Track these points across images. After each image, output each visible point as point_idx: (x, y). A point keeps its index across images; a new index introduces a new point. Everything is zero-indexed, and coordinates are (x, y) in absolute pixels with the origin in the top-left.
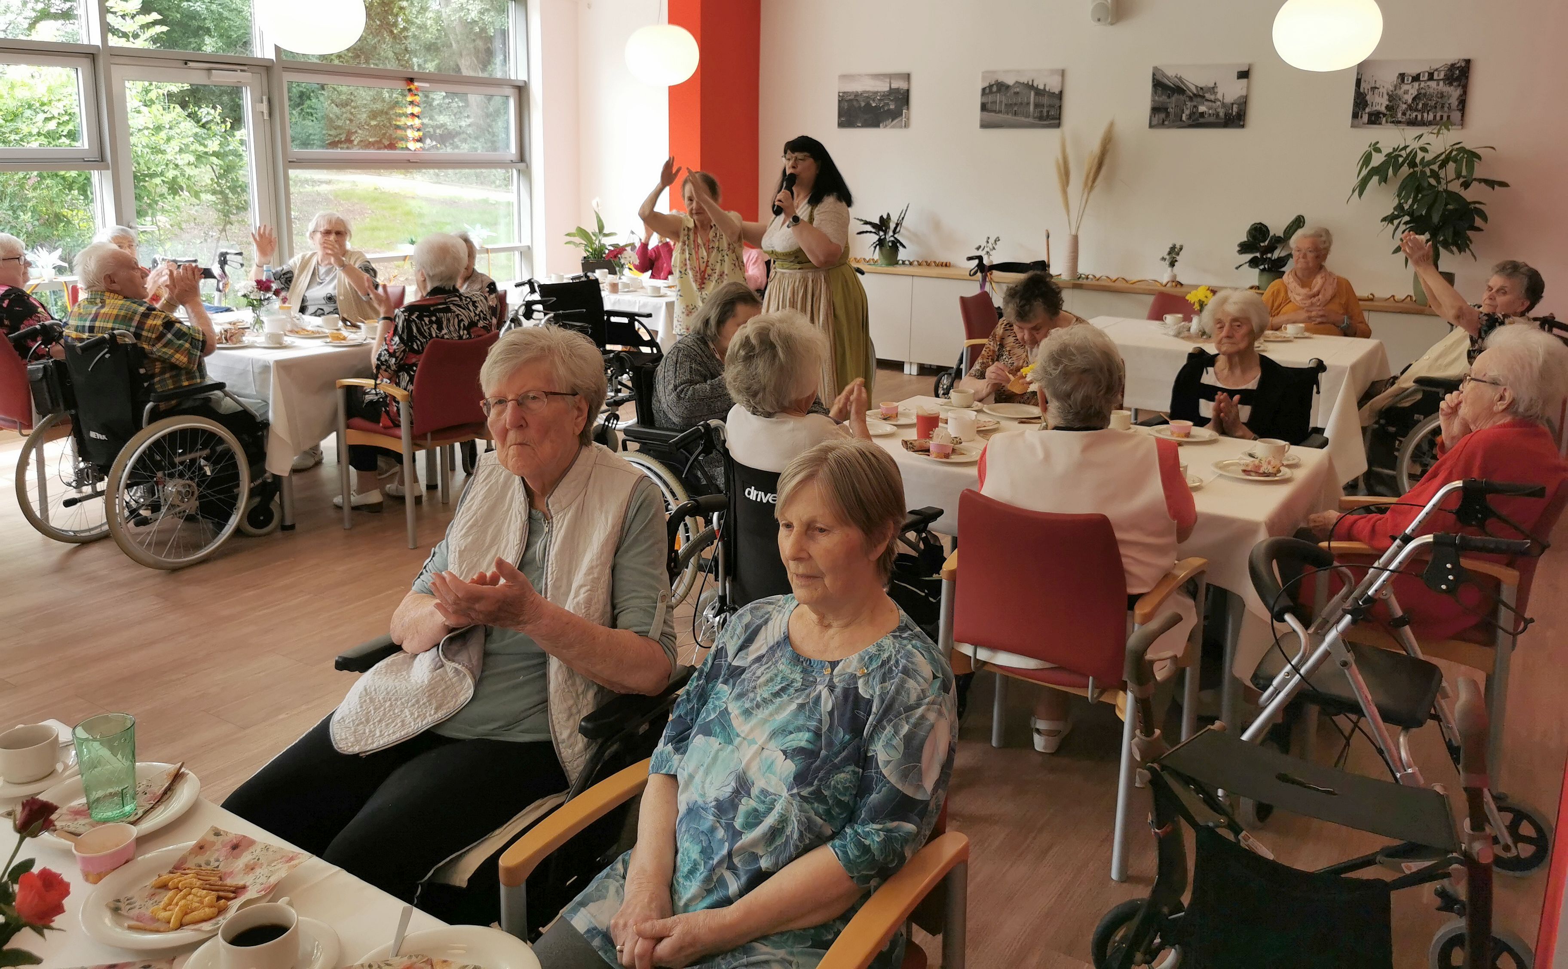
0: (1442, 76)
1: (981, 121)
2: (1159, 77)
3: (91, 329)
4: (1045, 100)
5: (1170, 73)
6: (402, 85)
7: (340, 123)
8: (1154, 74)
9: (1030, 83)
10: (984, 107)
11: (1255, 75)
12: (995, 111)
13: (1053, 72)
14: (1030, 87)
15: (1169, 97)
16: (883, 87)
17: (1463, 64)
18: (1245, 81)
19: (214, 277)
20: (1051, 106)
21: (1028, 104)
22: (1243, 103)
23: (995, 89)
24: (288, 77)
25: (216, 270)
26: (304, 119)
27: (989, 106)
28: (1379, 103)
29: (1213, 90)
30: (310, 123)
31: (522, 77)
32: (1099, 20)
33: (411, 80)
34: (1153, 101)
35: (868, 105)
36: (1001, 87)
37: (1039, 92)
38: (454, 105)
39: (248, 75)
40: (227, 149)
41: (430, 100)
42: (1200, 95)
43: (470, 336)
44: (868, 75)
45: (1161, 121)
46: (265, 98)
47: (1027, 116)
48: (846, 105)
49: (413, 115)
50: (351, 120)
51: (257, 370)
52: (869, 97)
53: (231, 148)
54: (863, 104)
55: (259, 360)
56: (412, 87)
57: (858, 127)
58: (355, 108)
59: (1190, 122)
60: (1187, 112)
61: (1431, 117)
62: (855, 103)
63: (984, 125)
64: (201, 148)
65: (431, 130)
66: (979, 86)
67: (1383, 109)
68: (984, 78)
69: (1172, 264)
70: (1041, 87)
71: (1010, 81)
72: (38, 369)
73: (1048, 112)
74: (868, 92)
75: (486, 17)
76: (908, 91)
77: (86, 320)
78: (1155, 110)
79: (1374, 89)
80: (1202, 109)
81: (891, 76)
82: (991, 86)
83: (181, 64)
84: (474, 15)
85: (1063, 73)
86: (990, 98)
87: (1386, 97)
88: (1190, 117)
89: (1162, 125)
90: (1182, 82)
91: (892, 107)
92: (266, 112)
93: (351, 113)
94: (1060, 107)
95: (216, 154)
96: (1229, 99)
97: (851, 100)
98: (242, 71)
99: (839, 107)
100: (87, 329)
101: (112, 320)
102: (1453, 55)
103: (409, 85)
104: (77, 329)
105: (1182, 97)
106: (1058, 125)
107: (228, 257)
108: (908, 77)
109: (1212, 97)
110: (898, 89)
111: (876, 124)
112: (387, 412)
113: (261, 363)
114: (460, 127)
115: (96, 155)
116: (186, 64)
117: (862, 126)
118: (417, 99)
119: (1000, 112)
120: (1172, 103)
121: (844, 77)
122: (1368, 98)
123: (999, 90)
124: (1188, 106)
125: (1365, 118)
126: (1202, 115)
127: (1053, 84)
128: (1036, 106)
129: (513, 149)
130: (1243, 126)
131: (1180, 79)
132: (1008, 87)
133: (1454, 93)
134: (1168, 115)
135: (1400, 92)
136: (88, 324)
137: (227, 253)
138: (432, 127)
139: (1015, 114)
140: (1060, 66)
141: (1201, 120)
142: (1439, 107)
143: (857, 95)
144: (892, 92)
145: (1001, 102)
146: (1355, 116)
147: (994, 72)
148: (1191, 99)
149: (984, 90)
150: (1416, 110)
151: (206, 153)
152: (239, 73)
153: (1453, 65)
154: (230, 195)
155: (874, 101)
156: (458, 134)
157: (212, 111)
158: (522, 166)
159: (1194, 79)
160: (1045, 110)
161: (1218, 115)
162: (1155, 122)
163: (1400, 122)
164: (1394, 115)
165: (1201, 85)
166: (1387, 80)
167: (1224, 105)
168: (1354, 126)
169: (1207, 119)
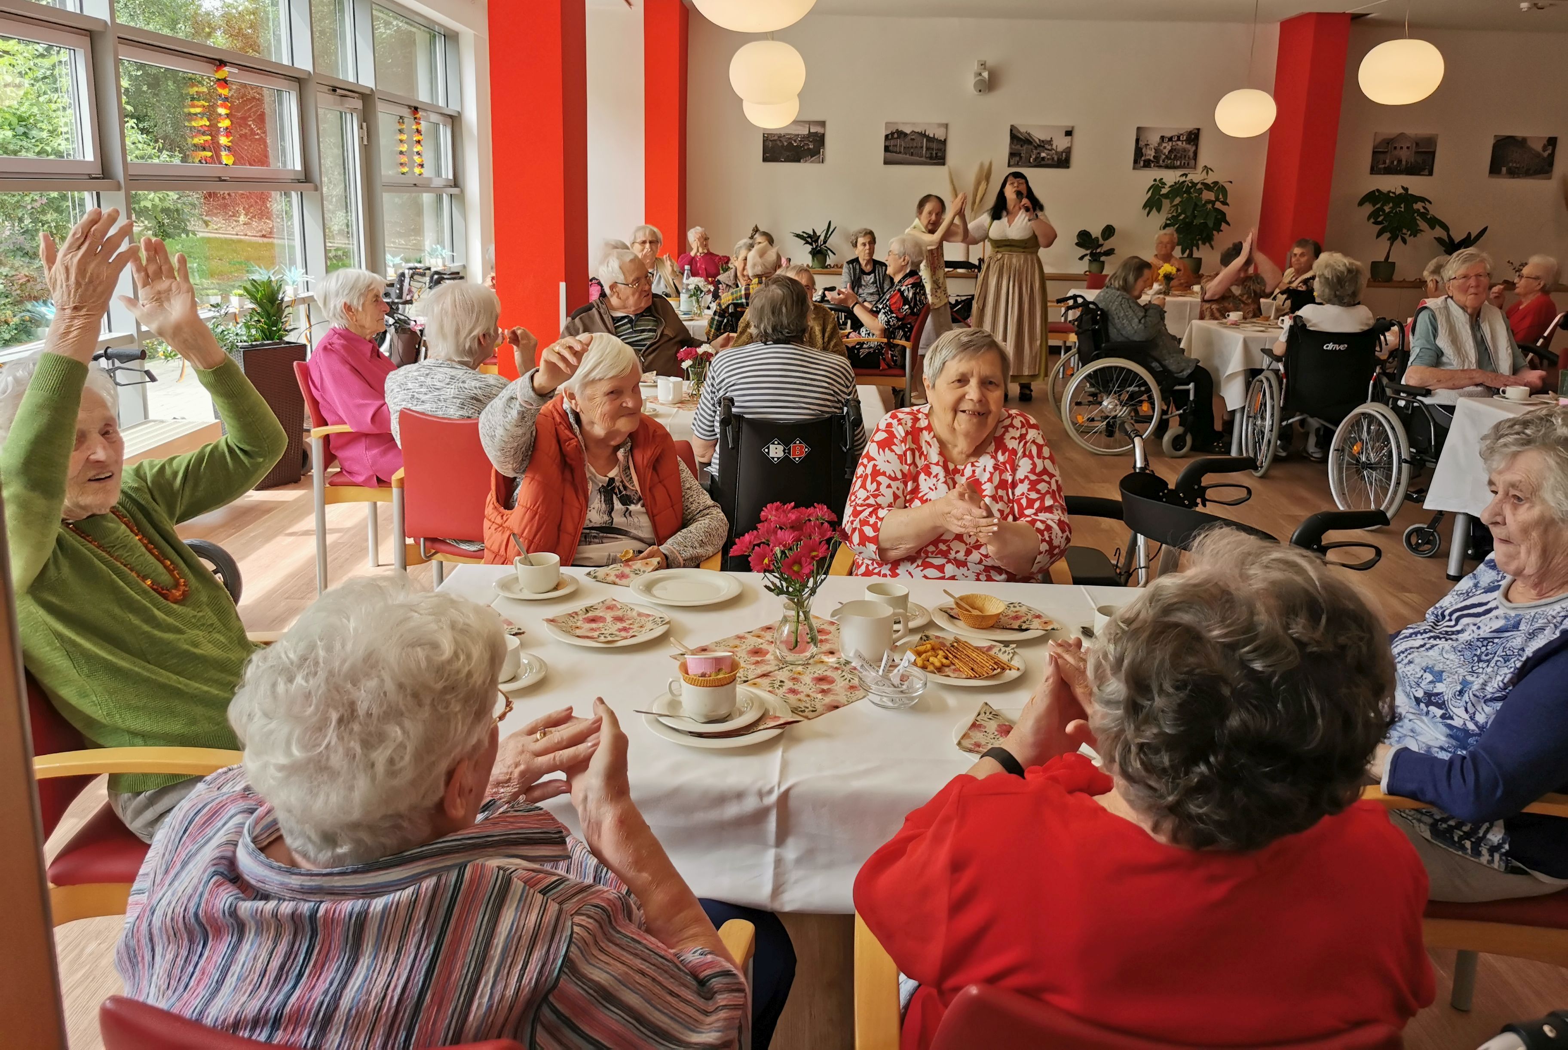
0: (1185, 138)
1: (885, 159)
2: (1015, 132)
4: (934, 145)
5: (1023, 130)
8: (1011, 131)
9: (923, 132)
10: (887, 149)
11: (1076, 134)
12: (895, 152)
13: (940, 125)
14: (923, 135)
15: (1021, 146)
16: (803, 131)
17: (1196, 131)
18: (1069, 138)
20: (939, 150)
21: (922, 147)
22: (1068, 151)
23: (895, 136)
27: (891, 148)
28: (1150, 154)
29: (1050, 142)
32: (980, 91)
34: (1011, 148)
35: (790, 144)
36: (901, 134)
37: (928, 138)
42: (1043, 145)
46: (364, 125)
47: (921, 156)
48: (770, 144)
52: (790, 138)
54: (786, 144)
57: (781, 161)
59: (1035, 163)
60: (1034, 156)
61: (1178, 163)
62: (777, 143)
63: (887, 162)
66: (883, 133)
67: (1152, 158)
68: (886, 129)
70: (931, 135)
71: (908, 130)
73: (936, 154)
74: (789, 134)
76: (823, 135)
78: (1012, 155)
79: (1147, 145)
80: (1043, 155)
81: (810, 123)
82: (892, 134)
83: (331, 90)
85: (946, 126)
86: (892, 142)
87: (1153, 150)
88: (1035, 160)
90: (1030, 136)
91: (811, 147)
94: (945, 150)
96: (1060, 149)
97: (775, 140)
99: (764, 145)
102: (1190, 126)
105: (1031, 147)
106: (944, 164)
108: (823, 124)
109: (1049, 147)
110: (816, 133)
111: (797, 160)
116: (334, 90)
117: (786, 161)
119: (900, 153)
120: (1025, 149)
122: (1144, 150)
123: (898, 137)
124: (1034, 153)
125: (1141, 163)
126: (1043, 158)
127: (940, 134)
128: (927, 149)
130: (1068, 167)
131: (1029, 134)
132: (906, 135)
133: (1191, 148)
134: (1021, 157)
135: (1162, 148)
139: (912, 154)
140: (945, 122)
141: (1043, 163)
142: (1182, 157)
143: (781, 137)
144: (811, 135)
145: (900, 145)
146: (1135, 162)
147: (896, 123)
148: (1036, 148)
149: (887, 136)
150: (1170, 159)
153: (1190, 132)
155: (795, 141)
159: (1038, 135)
160: (934, 152)
161: (1053, 159)
163: (1160, 166)
164: (1158, 162)
165: (1042, 138)
166: (1154, 140)
167: (1057, 152)
168: (1134, 168)
169: (1046, 162)
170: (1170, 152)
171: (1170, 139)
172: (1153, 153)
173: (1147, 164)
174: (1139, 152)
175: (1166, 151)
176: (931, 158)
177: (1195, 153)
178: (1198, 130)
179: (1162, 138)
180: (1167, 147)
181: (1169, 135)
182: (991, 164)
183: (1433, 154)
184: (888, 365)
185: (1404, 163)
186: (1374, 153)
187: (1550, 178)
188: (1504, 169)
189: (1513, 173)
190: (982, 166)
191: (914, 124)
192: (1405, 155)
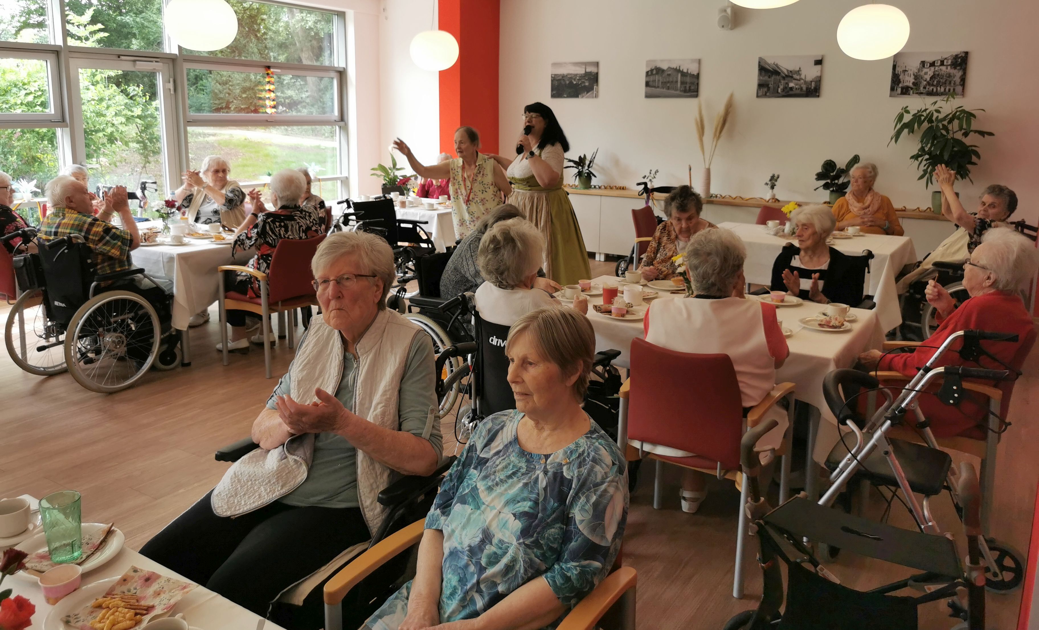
0: (949, 62)
1: (646, 93)
2: (762, 64)
3: (56, 234)
4: (688, 79)
5: (770, 61)
6: (263, 71)
7: (222, 96)
8: (759, 62)
9: (678, 68)
10: (647, 84)
11: (826, 63)
12: (655, 87)
13: (693, 61)
14: (678, 70)
15: (769, 77)
16: (580, 71)
17: (963, 55)
18: (819, 67)
19: (137, 198)
20: (692, 83)
21: (677, 82)
22: (818, 81)
23: (654, 72)
24: (187, 66)
25: (139, 193)
26: (198, 93)
27: (651, 83)
28: (909, 80)
29: (798, 72)
30: (202, 96)
31: (342, 65)
32: (723, 26)
33: (268, 68)
34: (759, 80)
35: (571, 83)
36: (659, 71)
37: (684, 74)
38: (298, 83)
39: (160, 64)
40: (147, 113)
41: (282, 80)
42: (790, 76)
43: (307, 237)
44: (570, 63)
45: (764, 93)
46: (171, 80)
47: (676, 90)
48: (556, 83)
49: (270, 90)
50: (229, 94)
51: (165, 260)
52: (571, 77)
53: (149, 112)
54: (567, 82)
55: (166, 254)
56: (269, 72)
57: (565, 97)
58: (232, 86)
59: (784, 93)
60: (781, 87)
61: (942, 90)
62: (562, 82)
63: (648, 96)
64: (130, 113)
65: (283, 100)
66: (644, 70)
67: (911, 85)
68: (647, 66)
69: (772, 187)
70: (685, 71)
71: (664, 66)
72: (20, 260)
73: (690, 87)
74: (571, 74)
75: (319, 26)
76: (597, 73)
77: (52, 228)
78: (760, 86)
79: (905, 71)
80: (791, 85)
81: (586, 64)
82: (652, 70)
83: (116, 58)
84: (310, 24)
85: (699, 62)
86: (651, 78)
87: (912, 77)
88: (783, 90)
89: (765, 95)
90: (778, 67)
91: (587, 84)
92: (172, 89)
93: (229, 89)
94: (698, 84)
95: (139, 117)
96: (809, 79)
97: (560, 80)
98: (156, 62)
99: (552, 84)
100: (53, 233)
101: (69, 227)
102: (957, 49)
103: (267, 71)
104: (46, 233)
105: (778, 78)
106: (697, 96)
107: (147, 185)
108: (597, 64)
109: (798, 77)
110: (591, 72)
111: (577, 96)
112: (252, 288)
113: (168, 255)
114: (302, 98)
115: (59, 118)
116: (119, 57)
117: (568, 97)
118: (273, 80)
119: (658, 87)
120: (771, 81)
121: (555, 65)
122: (901, 77)
123: (657, 73)
124: (782, 83)
125: (899, 90)
126: (791, 89)
127: (693, 70)
128: (682, 83)
129: (336, 113)
130: (818, 96)
131: (777, 65)
132: (663, 71)
133: (958, 74)
134: (769, 89)
135: (922, 73)
136: (53, 230)
137: (146, 182)
138: (283, 98)
139: (668, 88)
140: (698, 57)
141: (791, 93)
142: (948, 82)
143: (563, 76)
144: (587, 74)
145: (659, 80)
146: (892, 89)
147: (654, 61)
148: (784, 78)
149: (647, 73)
150: (933, 85)
151: (133, 116)
152: (154, 63)
153: (957, 55)
154: (149, 144)
155: (575, 80)
156: (300, 102)
157: (137, 89)
158: (342, 124)
159: (786, 65)
160: (688, 86)
161: (801, 89)
162: (760, 94)
163: (922, 93)
164: (918, 89)
165: (791, 68)
166: (913, 65)
167: (805, 82)
168: (890, 96)
169: (794, 92)
171: (933, 64)
172: (913, 80)
173: (905, 91)
174: (896, 80)
176: (685, 91)
177: (963, 80)
178: (967, 53)
179: (923, 63)
180: (928, 73)
181: (930, 59)
191: (670, 61)
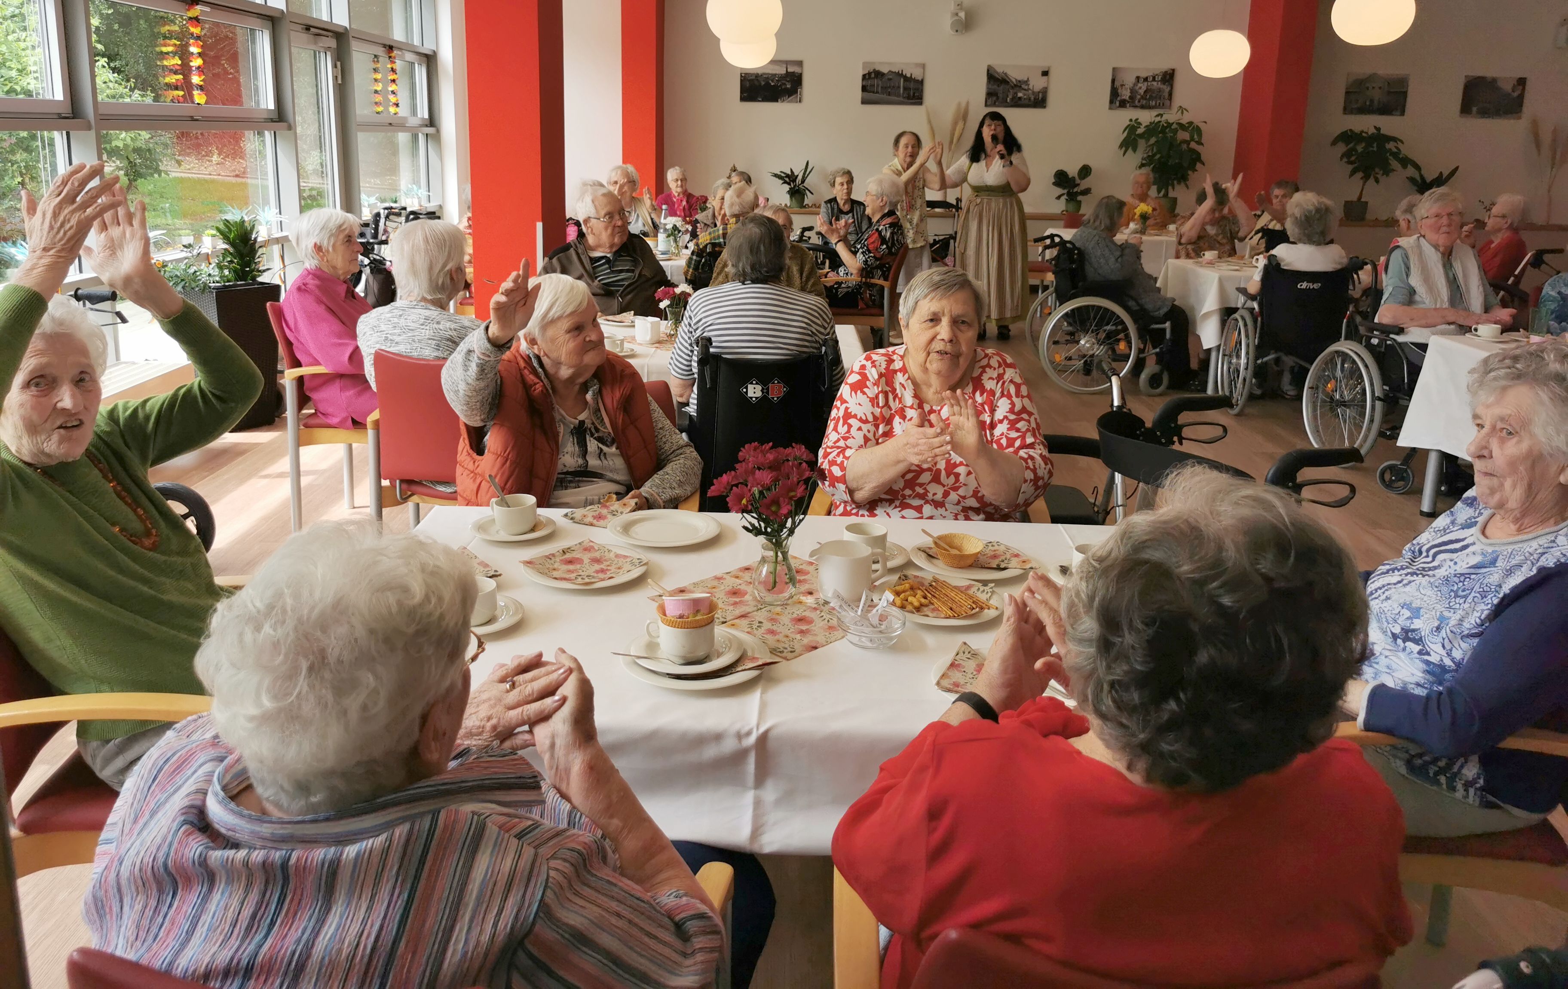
0: (1159, 78)
1: (862, 98)
2: (991, 72)
4: (912, 85)
5: (1000, 70)
8: (988, 71)
9: (901, 72)
10: (864, 89)
11: (1052, 73)
12: (873, 92)
13: (917, 65)
14: (900, 75)
15: (998, 86)
16: (780, 70)
17: (1171, 71)
18: (1045, 78)
20: (916, 89)
21: (899, 87)
22: (1045, 91)
23: (873, 75)
27: (868, 88)
28: (1125, 94)
29: (1026, 82)
32: (956, 31)
34: (988, 88)
35: (768, 84)
36: (878, 74)
37: (905, 77)
42: (1019, 85)
47: (898, 95)
48: (748, 84)
52: (767, 78)
54: (763, 83)
57: (758, 101)
59: (1012, 104)
60: (1011, 96)
61: (1154, 103)
62: (756, 83)
63: (864, 102)
66: (861, 73)
67: (1127, 98)
68: (863, 69)
70: (908, 75)
71: (885, 70)
73: (913, 93)
74: (766, 74)
76: (801, 74)
78: (989, 94)
79: (1122, 85)
80: (1020, 95)
81: (787, 63)
82: (869, 73)
85: (923, 66)
86: (869, 82)
87: (1129, 90)
88: (1012, 99)
89: (997, 102)
90: (1007, 76)
91: (789, 86)
94: (922, 90)
96: (1037, 89)
97: (752, 80)
99: (741, 85)
102: (1167, 66)
105: (1007, 87)
106: (921, 104)
108: (800, 63)
109: (1026, 87)
110: (793, 73)
111: (774, 99)
117: (763, 101)
119: (877, 92)
120: (1001, 89)
122: (1119, 91)
123: (876, 77)
124: (1011, 93)
125: (1118, 103)
126: (1020, 98)
127: (917, 74)
128: (905, 89)
130: (1045, 107)
131: (1006, 74)
132: (883, 74)
133: (1166, 89)
134: (998, 98)
135: (1137, 88)
139: (889, 94)
140: (922, 61)
141: (1020, 102)
142: (1157, 97)
143: (758, 76)
144: (788, 74)
145: (878, 86)
146: (1111, 102)
147: (874, 63)
148: (1013, 88)
149: (864, 76)
150: (1146, 99)
153: (1166, 72)
155: (772, 81)
159: (1015, 75)
160: (911, 92)
161: (1030, 99)
163: (1135, 106)
164: (1133, 102)
165: (1019, 79)
166: (1129, 80)
167: (1033, 93)
168: (1110, 108)
169: (1023, 102)
170: (1145, 92)
171: (1146, 79)
172: (1129, 94)
173: (1123, 104)
174: (1114, 93)
175: (1142, 92)
176: (909, 98)
177: (1170, 94)
178: (1173, 70)
179: (1138, 78)
180: (1143, 87)
181: (1144, 75)
182: (968, 103)
183: (1405, 94)
184: (866, 305)
185: (1376, 103)
186: (1347, 93)
187: (1520, 118)
188: (1474, 109)
189: (1484, 113)
190: (959, 104)
191: (890, 64)
192: (1377, 95)
